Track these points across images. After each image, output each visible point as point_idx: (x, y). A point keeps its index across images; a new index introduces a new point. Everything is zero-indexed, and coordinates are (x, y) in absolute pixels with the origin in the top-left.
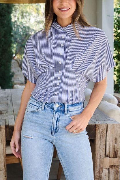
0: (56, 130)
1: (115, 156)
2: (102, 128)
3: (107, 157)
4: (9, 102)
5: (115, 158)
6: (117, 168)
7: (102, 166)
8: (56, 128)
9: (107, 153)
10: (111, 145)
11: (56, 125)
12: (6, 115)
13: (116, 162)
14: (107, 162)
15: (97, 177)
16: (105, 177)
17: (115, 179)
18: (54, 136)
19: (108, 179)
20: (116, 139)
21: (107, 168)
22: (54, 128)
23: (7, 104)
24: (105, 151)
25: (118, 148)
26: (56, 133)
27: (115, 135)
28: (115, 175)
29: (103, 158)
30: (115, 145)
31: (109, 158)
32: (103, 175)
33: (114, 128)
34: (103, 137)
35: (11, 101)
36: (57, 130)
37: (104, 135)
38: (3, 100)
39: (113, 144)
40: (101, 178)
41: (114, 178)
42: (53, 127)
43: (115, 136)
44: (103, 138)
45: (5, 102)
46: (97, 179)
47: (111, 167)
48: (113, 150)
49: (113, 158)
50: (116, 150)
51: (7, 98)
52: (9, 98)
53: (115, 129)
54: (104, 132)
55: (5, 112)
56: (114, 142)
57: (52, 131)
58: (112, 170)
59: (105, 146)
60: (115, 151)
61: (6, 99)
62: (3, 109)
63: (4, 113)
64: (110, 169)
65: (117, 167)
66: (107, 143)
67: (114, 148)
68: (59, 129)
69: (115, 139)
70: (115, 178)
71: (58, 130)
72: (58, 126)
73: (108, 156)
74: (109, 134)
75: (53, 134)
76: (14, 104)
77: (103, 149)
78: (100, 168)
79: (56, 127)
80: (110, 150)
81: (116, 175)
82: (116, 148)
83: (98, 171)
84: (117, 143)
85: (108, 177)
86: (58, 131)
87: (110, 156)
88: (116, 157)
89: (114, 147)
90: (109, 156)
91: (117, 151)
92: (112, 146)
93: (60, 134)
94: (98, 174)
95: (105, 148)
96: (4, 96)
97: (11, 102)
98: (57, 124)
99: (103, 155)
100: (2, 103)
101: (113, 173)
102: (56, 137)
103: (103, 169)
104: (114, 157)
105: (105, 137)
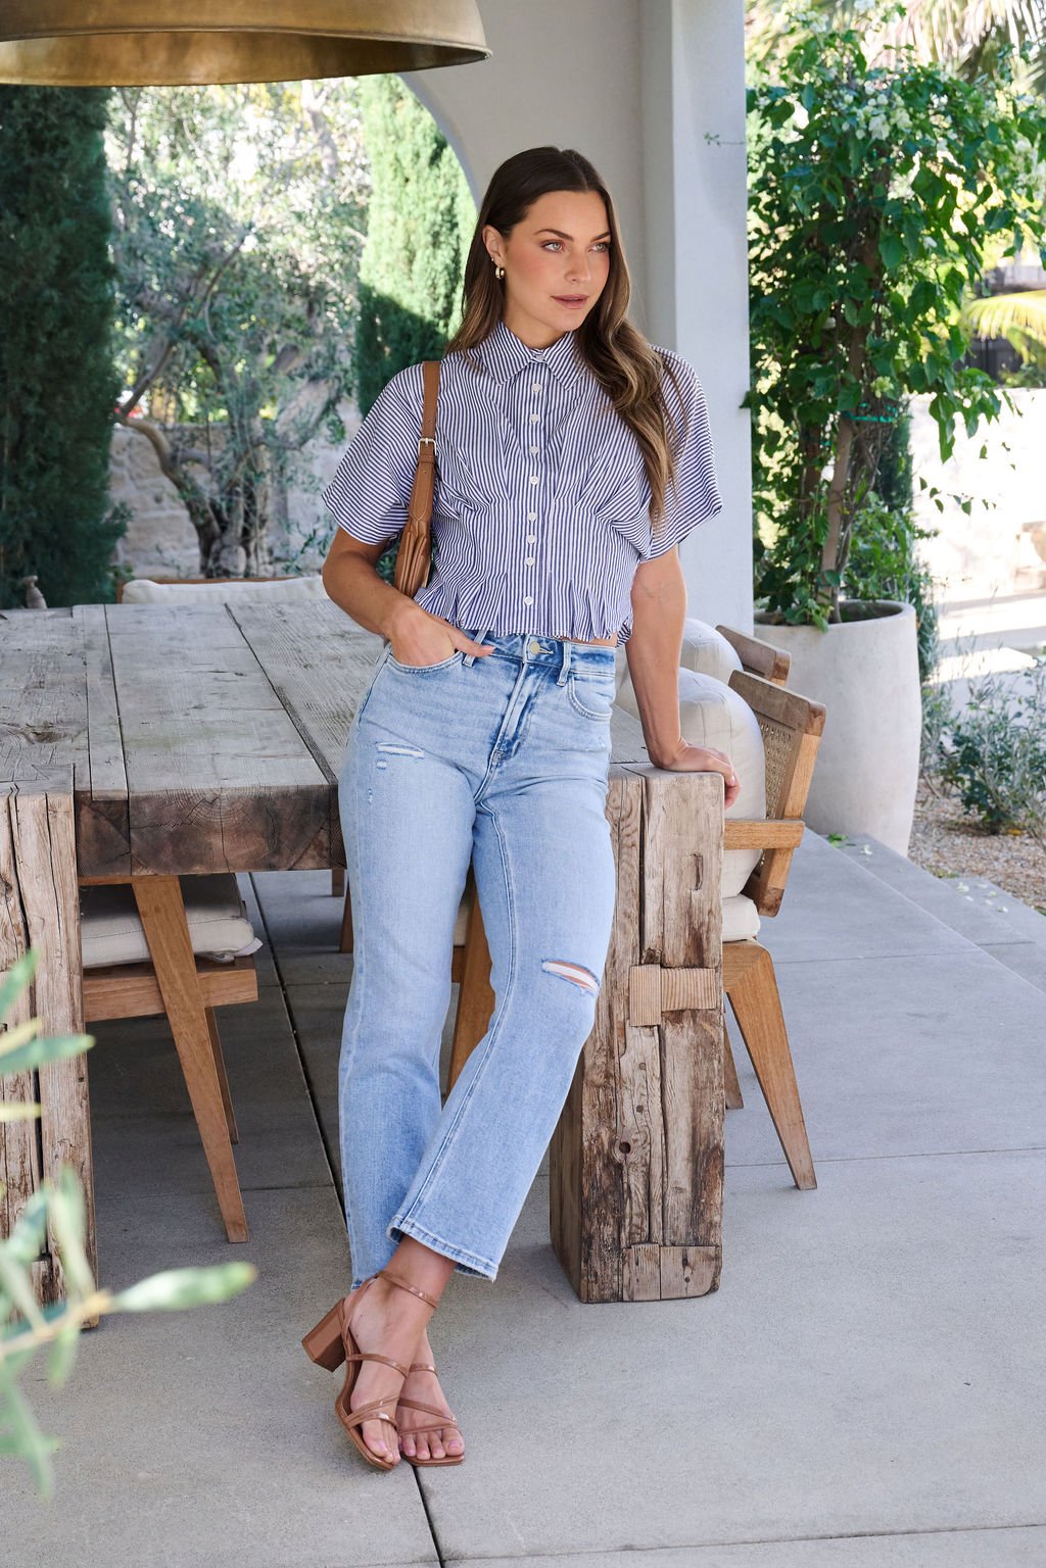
0: (510, 744)
1: (692, 955)
2: (618, 803)
3: (647, 963)
4: (95, 678)
5: (694, 967)
6: (706, 1026)
7: (619, 1015)
8: (514, 738)
9: (651, 939)
10: (672, 893)
11: (519, 723)
12: (75, 744)
13: (701, 994)
14: (651, 988)
15: (595, 1077)
16: (639, 1076)
17: (696, 1087)
18: (498, 769)
19: (657, 1085)
20: (698, 858)
21: (651, 1027)
22: (507, 738)
23: (85, 689)
24: (637, 927)
25: (710, 912)
26: (506, 759)
27: (693, 840)
28: (696, 1063)
29: (627, 965)
30: (696, 894)
31: (662, 966)
32: (627, 1064)
33: (685, 801)
34: (625, 850)
35: (109, 669)
36: (515, 747)
37: (628, 841)
38: (58, 669)
39: (685, 892)
40: (620, 1081)
41: (692, 1083)
42: (503, 730)
43: (690, 845)
44: (624, 857)
45: (68, 677)
46: (598, 1087)
47: (676, 1016)
48: (684, 923)
49: (683, 971)
50: (702, 924)
51: (82, 656)
52: (95, 658)
53: (693, 807)
54: (629, 821)
55: (72, 730)
56: (690, 879)
57: (495, 748)
58: (681, 1039)
59: (636, 901)
60: (692, 928)
61: (76, 661)
62: (62, 716)
63: (65, 736)
64: (669, 1033)
65: (709, 1018)
66: (648, 883)
67: (689, 914)
69: (692, 859)
70: (696, 1079)
71: (518, 745)
72: (525, 728)
73: (652, 959)
74: (659, 833)
75: (494, 764)
76: (125, 685)
77: (626, 921)
78: (612, 1027)
79: (517, 732)
80: (665, 928)
81: (705, 1065)
82: (701, 911)
83: (598, 1044)
84: (705, 882)
85: (658, 1075)
86: (515, 752)
87: (669, 959)
88: (702, 965)
89: (690, 907)
90: (663, 955)
91: (705, 928)
92: (673, 901)
94: (601, 1060)
95: (635, 913)
96: (67, 644)
97: (110, 676)
98: (524, 720)
99: (626, 952)
100: (53, 684)
101: (683, 1053)
103: (631, 1032)
104: (688, 965)
105: (636, 853)
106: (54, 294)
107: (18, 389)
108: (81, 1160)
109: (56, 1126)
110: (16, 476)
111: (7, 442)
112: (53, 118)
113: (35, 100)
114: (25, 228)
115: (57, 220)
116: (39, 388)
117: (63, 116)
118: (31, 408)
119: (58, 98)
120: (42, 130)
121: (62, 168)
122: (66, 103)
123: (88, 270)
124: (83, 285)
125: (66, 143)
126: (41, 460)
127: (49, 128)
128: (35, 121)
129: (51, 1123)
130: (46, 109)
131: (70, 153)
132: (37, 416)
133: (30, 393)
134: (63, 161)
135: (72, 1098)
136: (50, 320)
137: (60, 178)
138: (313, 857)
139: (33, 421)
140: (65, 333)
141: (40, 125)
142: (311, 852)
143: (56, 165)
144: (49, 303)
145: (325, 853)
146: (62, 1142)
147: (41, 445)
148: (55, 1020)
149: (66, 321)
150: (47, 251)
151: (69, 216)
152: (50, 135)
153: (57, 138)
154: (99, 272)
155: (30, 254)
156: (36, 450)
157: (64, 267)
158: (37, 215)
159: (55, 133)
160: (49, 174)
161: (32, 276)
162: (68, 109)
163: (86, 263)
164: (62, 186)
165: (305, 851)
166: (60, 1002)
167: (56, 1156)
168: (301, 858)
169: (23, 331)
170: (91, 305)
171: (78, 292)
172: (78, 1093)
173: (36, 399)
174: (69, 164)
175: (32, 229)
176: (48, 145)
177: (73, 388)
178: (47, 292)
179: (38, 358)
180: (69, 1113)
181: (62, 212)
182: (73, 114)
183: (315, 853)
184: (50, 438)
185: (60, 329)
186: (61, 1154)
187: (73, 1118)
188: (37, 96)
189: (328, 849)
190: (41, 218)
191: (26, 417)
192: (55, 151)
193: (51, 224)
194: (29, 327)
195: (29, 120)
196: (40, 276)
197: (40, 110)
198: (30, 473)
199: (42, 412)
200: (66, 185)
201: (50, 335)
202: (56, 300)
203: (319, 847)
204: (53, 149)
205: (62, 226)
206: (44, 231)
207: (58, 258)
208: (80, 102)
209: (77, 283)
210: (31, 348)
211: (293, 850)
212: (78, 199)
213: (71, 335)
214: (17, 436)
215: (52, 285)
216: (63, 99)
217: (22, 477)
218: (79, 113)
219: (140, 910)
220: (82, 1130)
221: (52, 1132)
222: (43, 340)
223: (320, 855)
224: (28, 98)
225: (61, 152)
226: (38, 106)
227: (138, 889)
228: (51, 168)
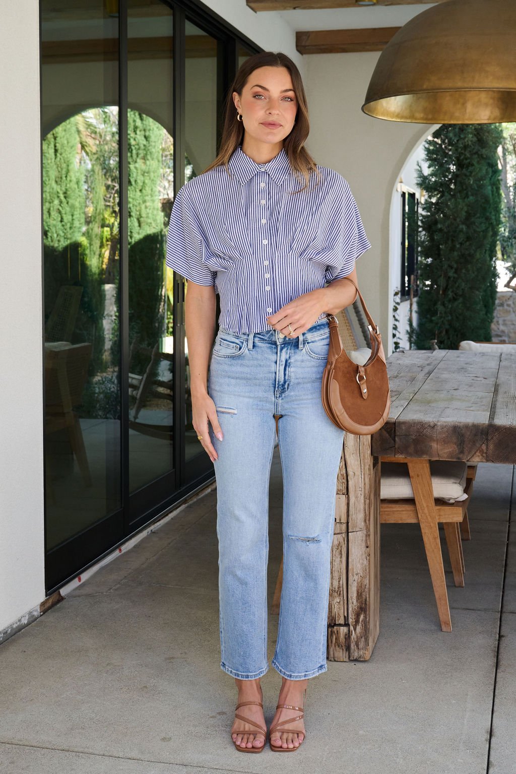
0: (283, 385)
8: (285, 382)
11: (285, 375)
18: (280, 398)
22: (280, 383)
26: (283, 392)
36: (286, 386)
42: (277, 380)
57: (276, 389)
61: (419, 369)
68: (291, 384)
71: (288, 385)
72: (288, 376)
75: (278, 396)
79: (285, 379)
86: (288, 388)
93: (292, 393)
96: (420, 363)
97: (428, 375)
98: (287, 372)
102: (283, 401)
106: (464, 227)
107: (446, 266)
108: (365, 583)
109: (355, 567)
110: (444, 302)
111: (441, 288)
112: (468, 155)
113: (461, 147)
114: (453, 200)
115: (467, 196)
116: (455, 266)
117: (472, 155)
118: (451, 274)
119: (471, 146)
120: (463, 159)
121: (470, 176)
122: (474, 149)
123: (479, 218)
124: (476, 224)
125: (473, 165)
126: (454, 296)
127: (466, 159)
128: (460, 156)
129: (353, 565)
130: (465, 151)
131: (474, 169)
132: (454, 278)
133: (451, 267)
134: (471, 172)
135: (362, 555)
136: (462, 237)
137: (469, 179)
138: (479, 456)
139: (452, 279)
140: (468, 243)
141: (462, 157)
142: (478, 454)
143: (468, 174)
144: (461, 231)
145: (484, 455)
146: (357, 574)
147: (455, 289)
148: (357, 519)
149: (468, 239)
150: (462, 209)
151: (472, 195)
152: (466, 162)
153: (469, 163)
154: (484, 219)
155: (454, 210)
156: (453, 292)
157: (469, 216)
158: (459, 194)
159: (468, 161)
160: (464, 177)
161: (455, 220)
162: (474, 151)
163: (478, 215)
164: (470, 183)
165: (475, 453)
166: (359, 511)
167: (354, 580)
168: (473, 456)
169: (450, 242)
170: (480, 232)
171: (474, 227)
172: (365, 553)
173: (454, 270)
174: (473, 174)
175: (456, 200)
176: (465, 166)
177: (469, 266)
178: (461, 226)
179: (456, 253)
180: (361, 561)
181: (470, 193)
182: (476, 153)
183: (480, 455)
184: (458, 286)
185: (466, 242)
186: (356, 580)
187: (363, 564)
188: (461, 145)
189: (486, 453)
190: (461, 196)
191: (449, 278)
192: (468, 169)
193: (465, 198)
194: (453, 241)
195: (458, 155)
196: (458, 220)
197: (463, 151)
198: (450, 301)
199: (456, 276)
200: (472, 182)
201: (461, 244)
202: (464, 229)
203: (482, 452)
204: (467, 167)
205: (468, 200)
206: (460, 201)
207: (466, 212)
208: (480, 148)
209: (474, 223)
210: (453, 249)
211: (469, 452)
212: (476, 188)
213: (470, 244)
214: (445, 285)
215: (463, 223)
216: (473, 147)
217: (446, 302)
218: (479, 153)
219: (411, 475)
220: (366, 570)
221: (353, 569)
222: (458, 246)
223: (482, 455)
224: (457, 146)
225: (470, 169)
226: (462, 150)
227: (410, 466)
228: (466, 175)
